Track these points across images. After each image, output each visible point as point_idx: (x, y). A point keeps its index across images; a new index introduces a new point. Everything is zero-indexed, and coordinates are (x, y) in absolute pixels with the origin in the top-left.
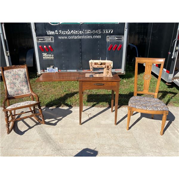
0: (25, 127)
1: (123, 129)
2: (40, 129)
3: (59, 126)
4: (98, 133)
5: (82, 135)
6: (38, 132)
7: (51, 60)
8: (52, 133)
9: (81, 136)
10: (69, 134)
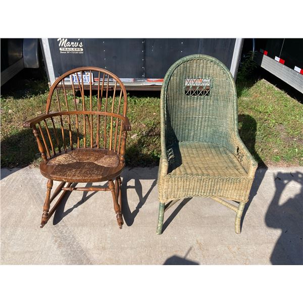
0: (23, 227)
1: (256, 231)
2: (61, 233)
3: (107, 223)
4: (200, 244)
5: (164, 250)
6: (56, 241)
7: (78, 55)
8: (90, 246)
9: (162, 254)
10: (131, 249)
